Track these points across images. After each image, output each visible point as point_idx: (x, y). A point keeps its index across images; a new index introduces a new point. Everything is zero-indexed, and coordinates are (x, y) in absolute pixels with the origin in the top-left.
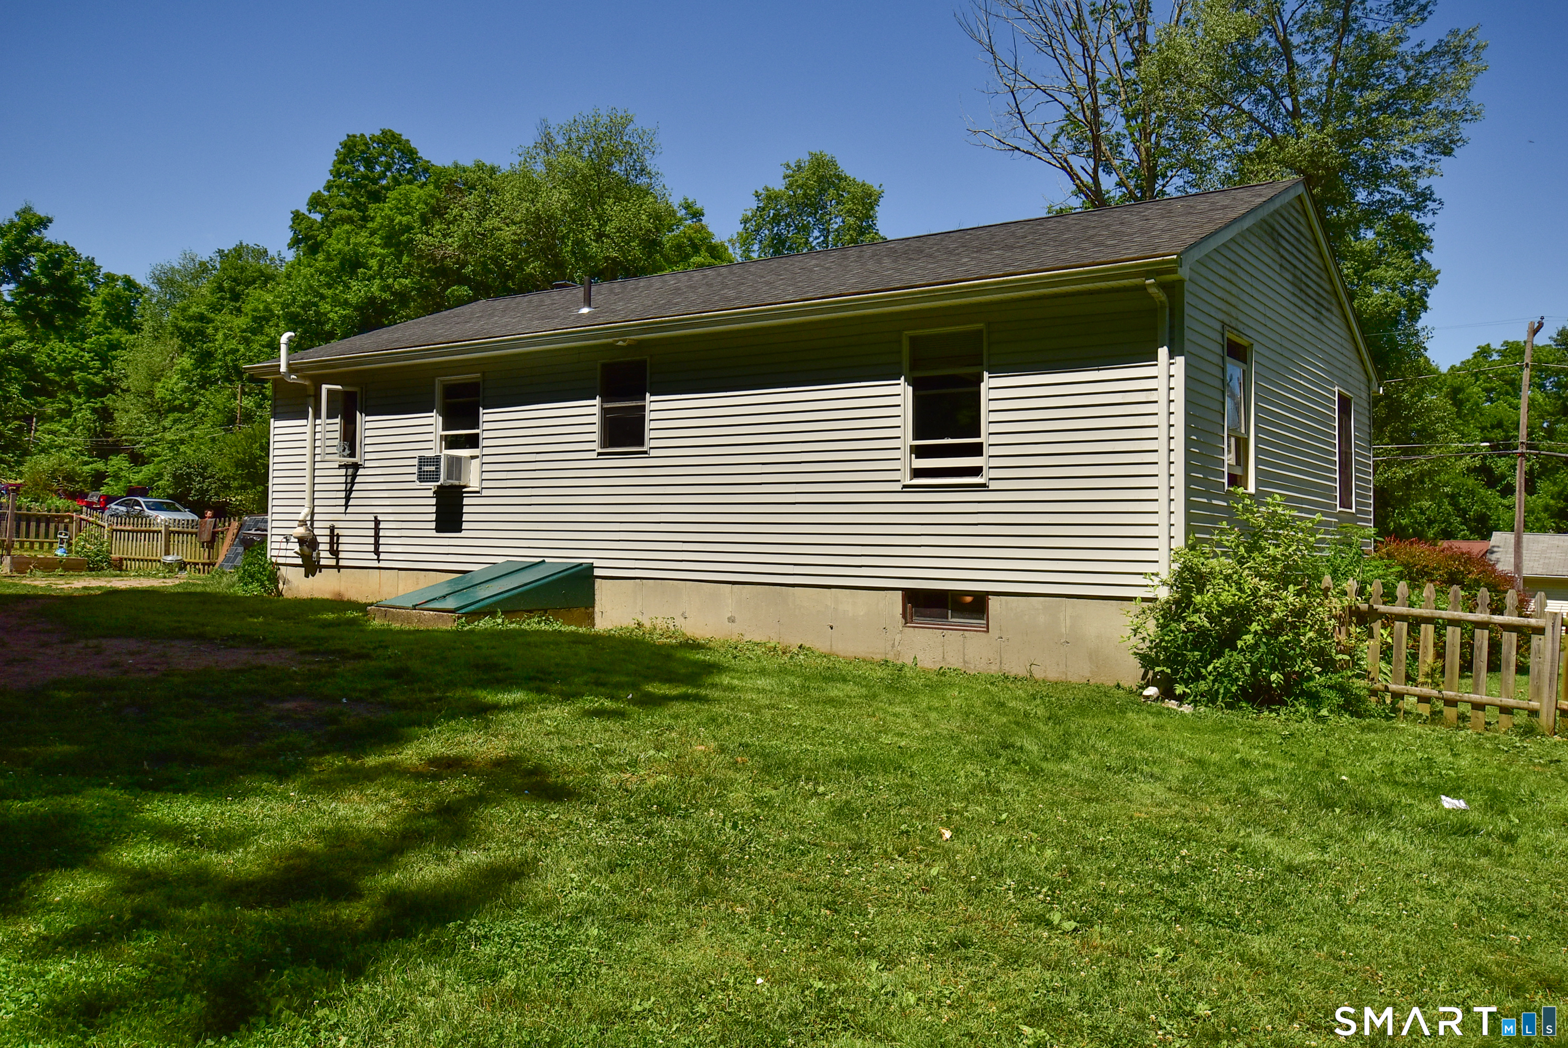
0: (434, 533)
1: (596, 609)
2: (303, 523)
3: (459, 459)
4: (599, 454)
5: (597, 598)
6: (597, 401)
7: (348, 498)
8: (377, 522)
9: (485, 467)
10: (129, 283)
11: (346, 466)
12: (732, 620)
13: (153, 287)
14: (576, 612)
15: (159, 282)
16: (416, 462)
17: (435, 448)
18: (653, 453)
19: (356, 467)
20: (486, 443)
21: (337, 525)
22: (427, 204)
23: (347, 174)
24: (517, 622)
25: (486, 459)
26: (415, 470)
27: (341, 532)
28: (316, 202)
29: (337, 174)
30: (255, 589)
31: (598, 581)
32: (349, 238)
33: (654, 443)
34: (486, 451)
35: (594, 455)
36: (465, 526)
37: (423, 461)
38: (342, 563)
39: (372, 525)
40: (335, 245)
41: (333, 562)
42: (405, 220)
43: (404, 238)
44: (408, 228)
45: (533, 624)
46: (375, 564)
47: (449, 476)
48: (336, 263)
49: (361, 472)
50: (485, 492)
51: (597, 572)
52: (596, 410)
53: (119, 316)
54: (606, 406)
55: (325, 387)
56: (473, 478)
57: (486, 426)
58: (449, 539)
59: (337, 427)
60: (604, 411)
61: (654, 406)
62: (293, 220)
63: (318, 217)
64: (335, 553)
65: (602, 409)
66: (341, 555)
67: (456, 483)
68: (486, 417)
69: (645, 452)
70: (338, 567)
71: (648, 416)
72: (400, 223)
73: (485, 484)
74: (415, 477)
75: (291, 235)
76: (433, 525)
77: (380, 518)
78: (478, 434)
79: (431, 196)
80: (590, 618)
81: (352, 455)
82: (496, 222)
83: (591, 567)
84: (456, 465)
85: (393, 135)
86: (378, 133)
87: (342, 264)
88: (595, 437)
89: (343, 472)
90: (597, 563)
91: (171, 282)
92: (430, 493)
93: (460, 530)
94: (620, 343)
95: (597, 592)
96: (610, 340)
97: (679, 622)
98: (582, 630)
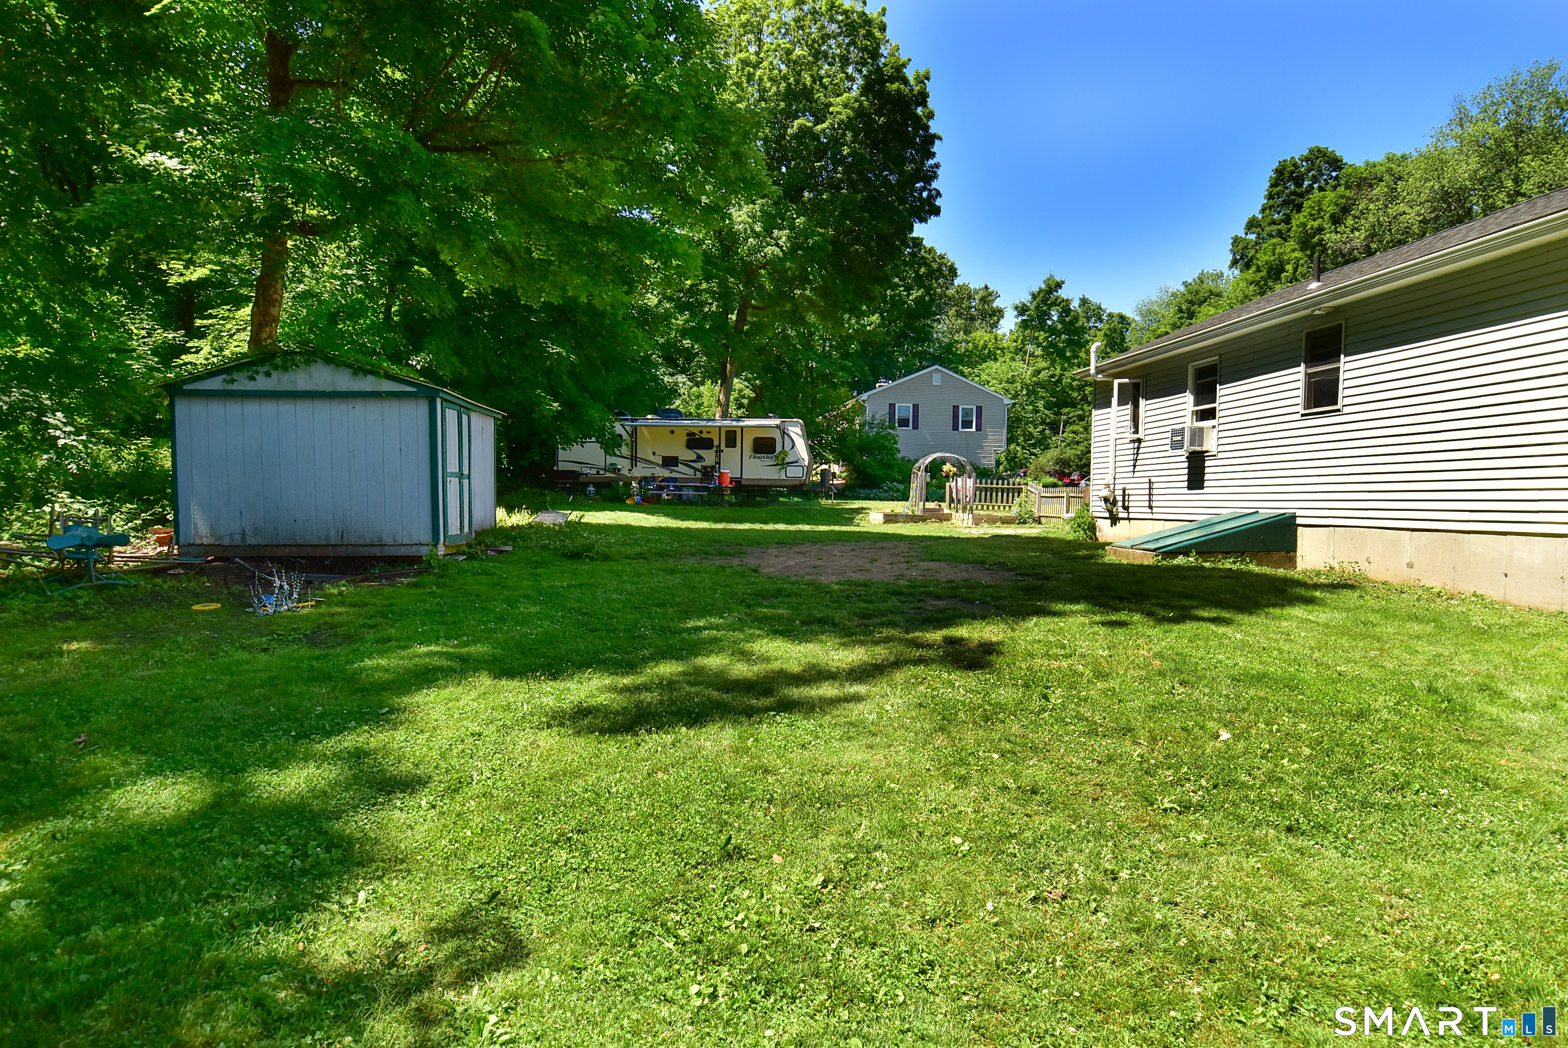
0: (1186, 491)
1: (1298, 553)
2: (1108, 486)
3: (1201, 430)
4: (1303, 415)
5: (1299, 543)
6: (1302, 368)
7: (1135, 466)
8: (1150, 482)
9: (1222, 434)
10: (1122, 318)
11: (1133, 441)
12: (1410, 565)
13: (1137, 318)
14: (1276, 556)
15: (1142, 315)
16: (1169, 435)
17: (1189, 422)
18: (1346, 410)
19: (1139, 441)
20: (1222, 414)
21: (1127, 486)
22: (1337, 205)
23: (1278, 194)
24: (1212, 562)
25: (1222, 427)
26: (1168, 441)
27: (1130, 492)
28: (1252, 224)
29: (1270, 197)
30: (1081, 535)
31: (1300, 529)
32: (1274, 250)
33: (1347, 401)
34: (1222, 421)
35: (1298, 417)
36: (1206, 484)
37: (1175, 433)
38: (1131, 516)
39: (1147, 486)
40: (1263, 258)
41: (1125, 515)
42: (1316, 224)
43: (1316, 240)
44: (1320, 230)
45: (1227, 564)
46: (1150, 516)
47: (1192, 443)
48: (1264, 274)
49: (1143, 445)
50: (1221, 455)
51: (1299, 521)
52: (1301, 376)
53: (1116, 343)
54: (1310, 371)
55: (1116, 382)
56: (1210, 444)
57: (1223, 399)
58: (1195, 495)
59: (1129, 412)
60: (1309, 376)
61: (1348, 366)
62: (1233, 244)
63: (1252, 237)
64: (1126, 508)
65: (1306, 374)
66: (1131, 510)
67: (1199, 449)
68: (1223, 392)
69: (1338, 410)
70: (1129, 519)
71: (1342, 376)
72: (1312, 228)
73: (1221, 448)
74: (1168, 447)
75: (1231, 257)
76: (1185, 484)
77: (1153, 480)
78: (1215, 409)
79: (1342, 197)
80: (1291, 562)
81: (1136, 432)
82: (1402, 207)
83: (1294, 517)
84: (1198, 435)
85: (1319, 150)
86: (1306, 152)
87: (1268, 273)
88: (1300, 400)
89: (1132, 445)
90: (1299, 513)
91: (1150, 312)
92: (1184, 459)
93: (1202, 488)
94: (1317, 312)
95: (1299, 539)
96: (1308, 311)
97: (1364, 565)
98: (1281, 572)
